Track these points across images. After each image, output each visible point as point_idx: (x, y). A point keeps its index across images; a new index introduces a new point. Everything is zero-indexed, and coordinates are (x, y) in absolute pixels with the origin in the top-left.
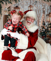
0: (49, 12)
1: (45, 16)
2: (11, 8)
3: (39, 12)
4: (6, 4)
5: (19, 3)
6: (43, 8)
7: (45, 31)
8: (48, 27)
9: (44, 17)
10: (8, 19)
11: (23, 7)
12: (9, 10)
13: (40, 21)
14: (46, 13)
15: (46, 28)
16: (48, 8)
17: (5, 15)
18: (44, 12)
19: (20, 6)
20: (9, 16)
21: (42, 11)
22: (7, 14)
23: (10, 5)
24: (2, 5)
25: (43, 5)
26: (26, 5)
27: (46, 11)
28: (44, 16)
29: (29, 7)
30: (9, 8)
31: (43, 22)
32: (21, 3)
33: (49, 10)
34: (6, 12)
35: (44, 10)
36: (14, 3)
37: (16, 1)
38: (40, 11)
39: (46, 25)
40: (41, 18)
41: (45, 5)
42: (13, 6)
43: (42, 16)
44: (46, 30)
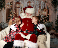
1: (41, 10)
3: (36, 7)
6: (39, 4)
8: (42, 19)
9: (40, 11)
10: (10, 12)
11: (23, 3)
12: (11, 5)
13: (37, 14)
14: (42, 8)
16: (43, 4)
18: (40, 7)
19: (20, 2)
21: (38, 6)
22: (9, 7)
25: (39, 2)
26: (26, 1)
28: (40, 10)
29: (28, 2)
31: (39, 15)
33: (44, 6)
34: (9, 6)
35: (40, 5)
39: (41, 17)
40: (37, 12)
41: (41, 2)
42: (15, 1)
43: (38, 10)
44: (41, 21)
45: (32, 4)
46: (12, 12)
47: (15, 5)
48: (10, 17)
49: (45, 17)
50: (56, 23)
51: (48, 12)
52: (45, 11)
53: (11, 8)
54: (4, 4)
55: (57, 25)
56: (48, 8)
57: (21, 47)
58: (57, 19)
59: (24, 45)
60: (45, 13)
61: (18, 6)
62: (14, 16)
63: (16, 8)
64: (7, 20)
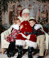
1: (40, 13)
3: (36, 10)
4: (11, 3)
5: (21, 2)
6: (39, 7)
8: (42, 21)
13: (37, 16)
17: (11, 12)
18: (40, 10)
19: (22, 5)
20: (14, 12)
21: (38, 9)
22: (12, 10)
23: (14, 4)
24: (8, 4)
26: (27, 5)
27: (41, 9)
29: (29, 6)
30: (14, 6)
31: (39, 17)
32: (23, 3)
33: (43, 9)
34: (11, 9)
36: (17, 2)
37: (19, 1)
40: (37, 15)
41: (40, 5)
42: (17, 5)
43: (38, 13)
45: (33, 7)
46: (14, 15)
47: (17, 8)
48: (12, 19)
49: (44, 19)
51: (47, 15)
52: (45, 13)
53: (14, 11)
54: (7, 7)
56: (47, 11)
57: (22, 46)
59: (25, 44)
60: (44, 15)
61: (20, 9)
63: (17, 11)
64: (10, 22)
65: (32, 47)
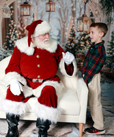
0: (83, 13)
1: (76, 20)
2: (16, 4)
3: (66, 14)
6: (73, 7)
7: (75, 47)
9: (74, 23)
10: (10, 25)
11: (37, 4)
12: (11, 10)
13: (67, 29)
14: (78, 16)
15: (77, 41)
16: (82, 6)
18: (74, 13)
19: (31, 3)
20: (12, 19)
21: (70, 12)
22: (8, 16)
25: (72, 2)
27: (77, 12)
28: (74, 20)
29: (48, 3)
30: (12, 4)
31: (72, 31)
33: (83, 11)
34: (6, 12)
35: (74, 9)
38: (66, 12)
40: (68, 25)
41: (76, 2)
43: (69, 20)
44: (76, 45)
45: (57, 6)
46: (13, 26)
49: (85, 35)
50: (110, 49)
55: (111, 53)
56: (92, 15)
58: (112, 40)
60: (85, 26)
61: (26, 11)
62: (18, 35)
63: (21, 16)
64: (5, 43)
65: (47, 120)
